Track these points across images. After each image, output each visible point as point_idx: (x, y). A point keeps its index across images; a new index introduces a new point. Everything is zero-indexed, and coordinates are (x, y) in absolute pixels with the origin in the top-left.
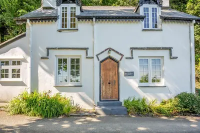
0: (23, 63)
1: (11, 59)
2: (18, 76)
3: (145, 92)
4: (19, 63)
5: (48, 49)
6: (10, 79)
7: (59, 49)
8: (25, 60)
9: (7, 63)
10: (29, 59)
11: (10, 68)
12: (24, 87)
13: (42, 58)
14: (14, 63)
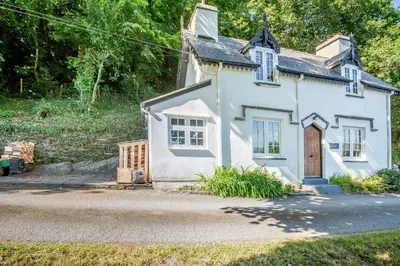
0: (208, 124)
1: (187, 117)
2: (200, 142)
3: (348, 167)
4: (200, 123)
5: (244, 107)
6: (187, 146)
7: (258, 108)
8: (211, 120)
9: (182, 122)
10: (218, 120)
11: (187, 129)
12: (210, 159)
13: (237, 119)
14: (193, 123)
